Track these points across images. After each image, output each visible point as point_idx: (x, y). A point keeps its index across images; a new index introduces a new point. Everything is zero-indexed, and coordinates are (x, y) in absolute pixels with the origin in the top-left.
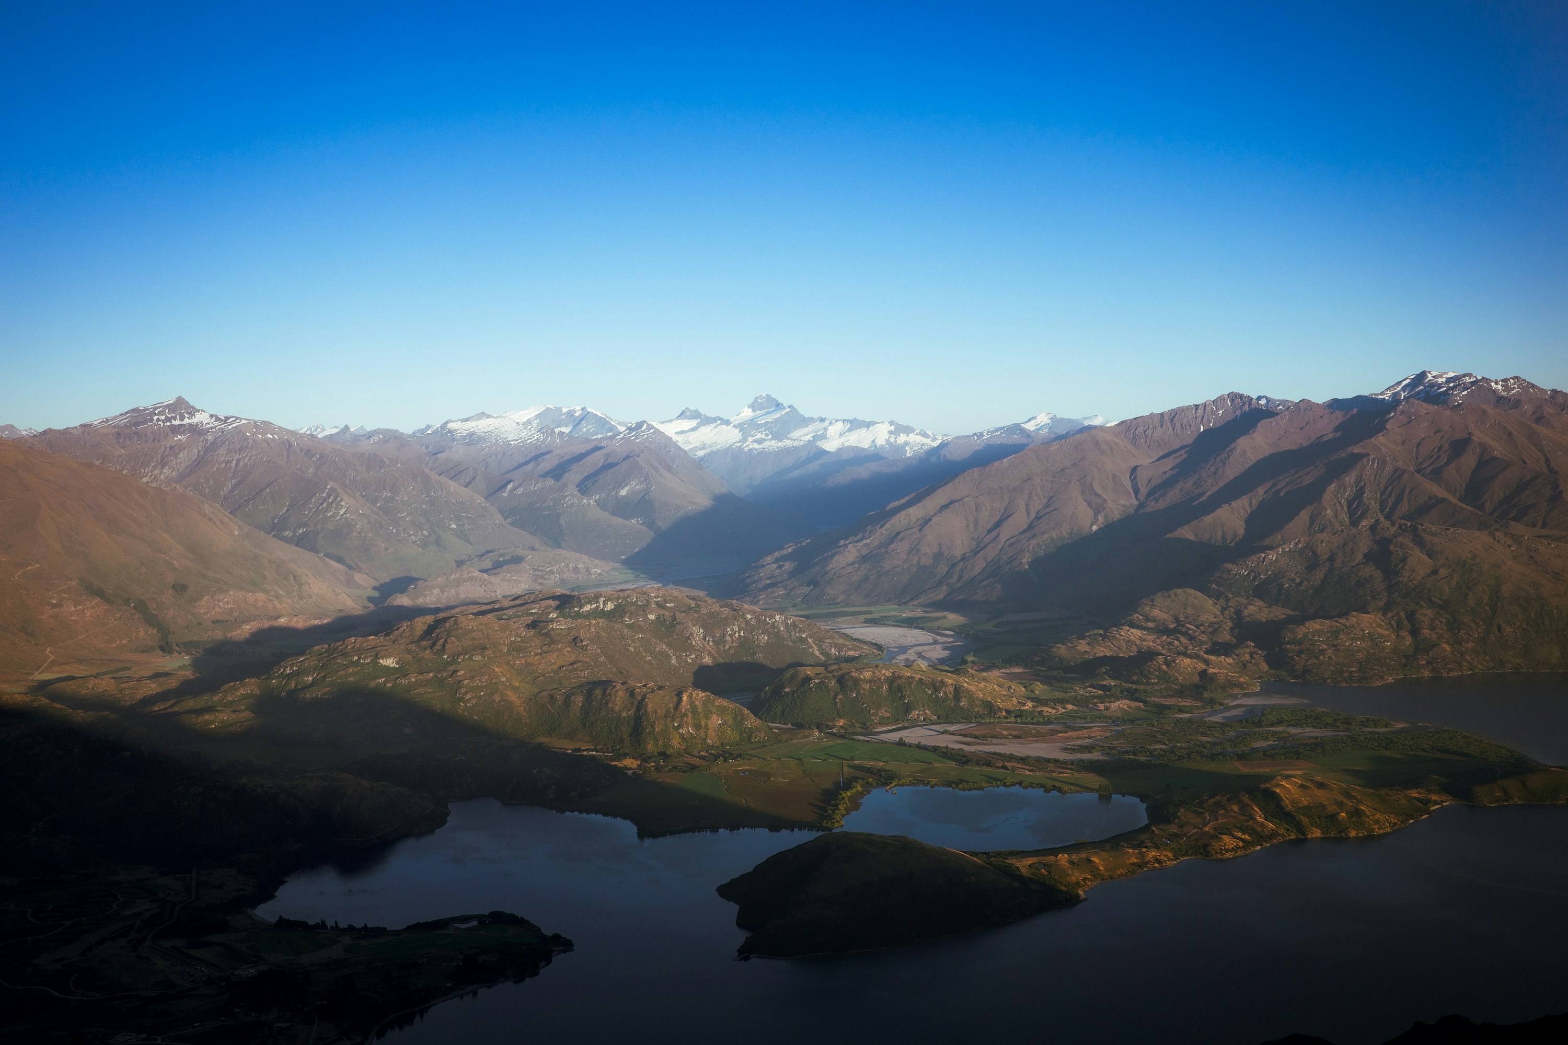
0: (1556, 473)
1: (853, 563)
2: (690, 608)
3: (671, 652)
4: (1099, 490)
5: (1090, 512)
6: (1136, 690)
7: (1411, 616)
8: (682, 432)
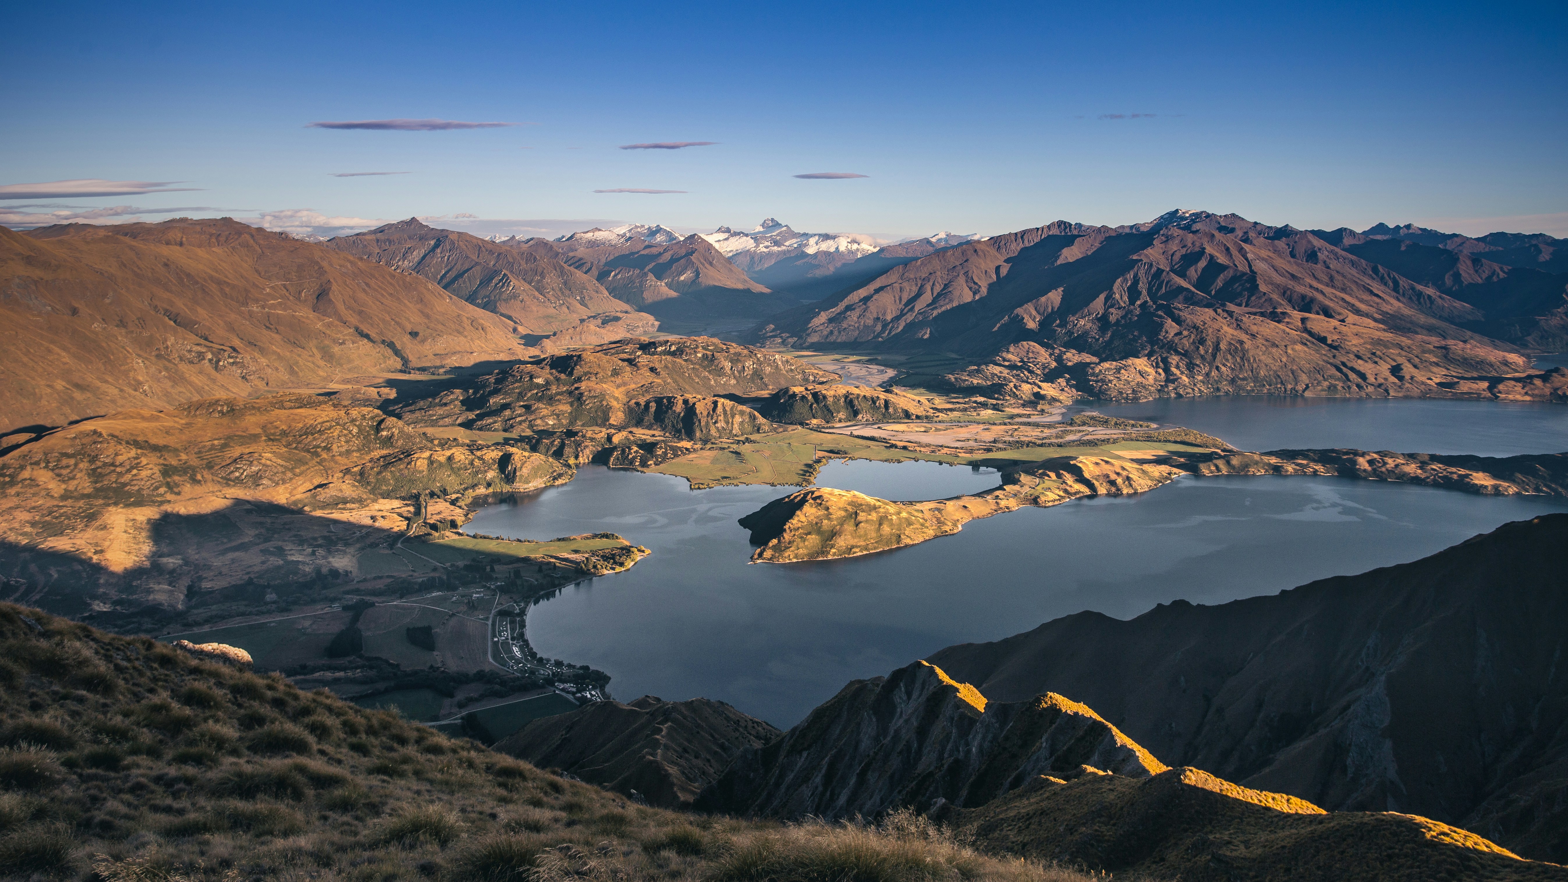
0: (1256, 273)
1: (823, 323)
2: (723, 350)
3: (711, 377)
4: (976, 280)
5: (971, 294)
6: (997, 404)
7: (1165, 361)
8: (719, 241)
